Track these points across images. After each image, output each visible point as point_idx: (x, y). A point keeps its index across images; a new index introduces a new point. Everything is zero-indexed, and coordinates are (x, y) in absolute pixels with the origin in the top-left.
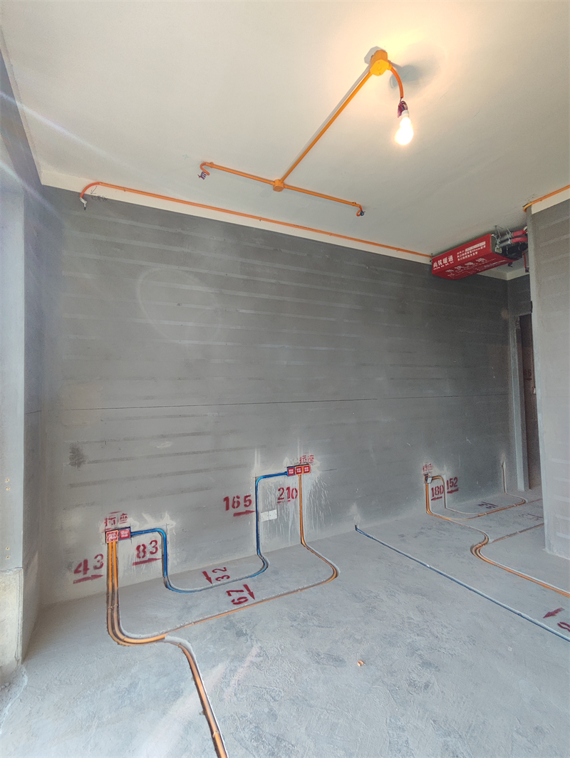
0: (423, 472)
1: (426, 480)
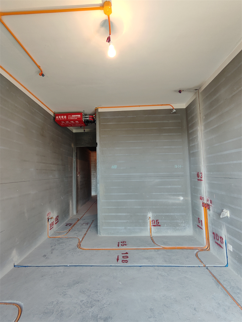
0: (47, 217)
1: (48, 221)
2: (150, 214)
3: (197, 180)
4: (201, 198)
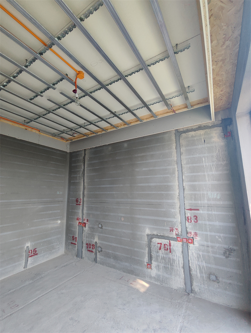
2: (28, 244)
3: (76, 205)
4: (78, 219)
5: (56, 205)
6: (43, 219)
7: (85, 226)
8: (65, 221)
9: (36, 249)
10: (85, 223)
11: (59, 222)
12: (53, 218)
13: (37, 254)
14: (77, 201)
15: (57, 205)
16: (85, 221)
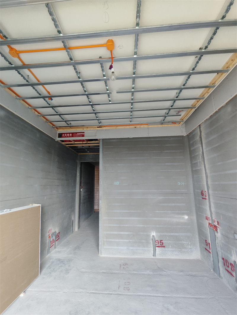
0: (48, 234)
2: (153, 234)
3: (201, 199)
4: (207, 219)
5: (178, 197)
6: (166, 211)
7: (216, 230)
8: (194, 218)
9: (162, 241)
10: (215, 227)
11: (186, 217)
12: (177, 212)
13: (164, 247)
14: (202, 194)
15: (180, 198)
16: (216, 224)
